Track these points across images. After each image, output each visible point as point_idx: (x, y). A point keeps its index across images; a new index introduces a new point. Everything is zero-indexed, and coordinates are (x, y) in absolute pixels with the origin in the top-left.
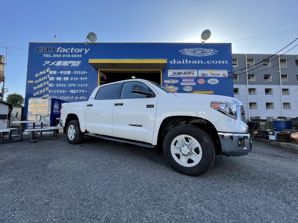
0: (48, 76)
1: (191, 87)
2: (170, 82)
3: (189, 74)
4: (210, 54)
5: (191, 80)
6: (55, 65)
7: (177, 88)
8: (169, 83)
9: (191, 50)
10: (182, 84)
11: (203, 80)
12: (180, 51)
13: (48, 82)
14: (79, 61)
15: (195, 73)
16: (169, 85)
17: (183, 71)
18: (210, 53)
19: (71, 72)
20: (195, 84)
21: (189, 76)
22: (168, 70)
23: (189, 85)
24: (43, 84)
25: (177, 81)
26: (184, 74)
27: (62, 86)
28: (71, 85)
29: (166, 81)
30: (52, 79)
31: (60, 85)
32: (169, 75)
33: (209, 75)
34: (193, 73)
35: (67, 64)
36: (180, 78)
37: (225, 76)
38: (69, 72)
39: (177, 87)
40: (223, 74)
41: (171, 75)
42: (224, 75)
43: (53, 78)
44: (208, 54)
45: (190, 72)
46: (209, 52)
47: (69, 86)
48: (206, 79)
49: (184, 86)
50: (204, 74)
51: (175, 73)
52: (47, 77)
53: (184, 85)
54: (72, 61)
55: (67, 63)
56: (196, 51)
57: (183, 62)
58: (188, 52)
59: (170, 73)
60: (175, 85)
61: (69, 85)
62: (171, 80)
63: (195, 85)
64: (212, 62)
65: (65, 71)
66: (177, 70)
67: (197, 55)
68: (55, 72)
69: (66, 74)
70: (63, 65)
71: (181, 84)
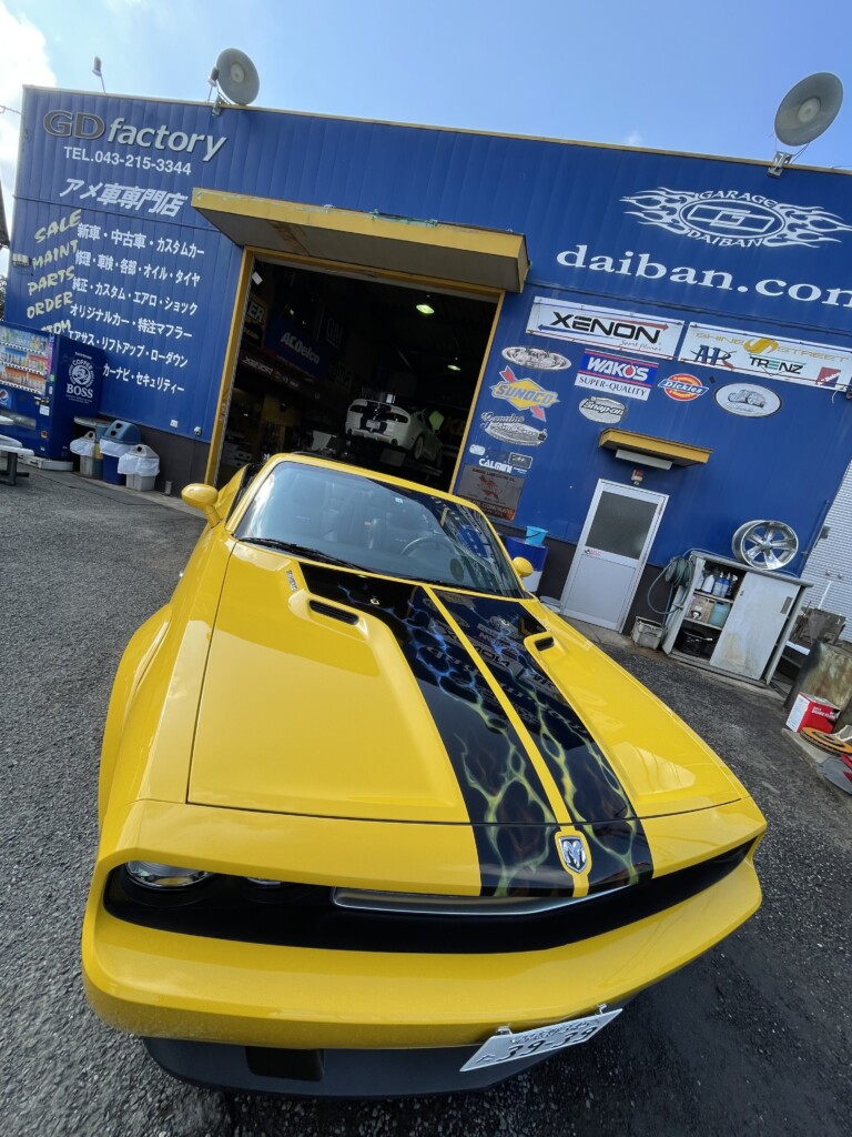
0: (74, 243)
1: (623, 408)
2: (528, 357)
3: (630, 337)
4: (793, 238)
5: (629, 371)
6: (99, 199)
7: (551, 398)
8: (521, 364)
9: (694, 199)
10: (582, 381)
11: (694, 381)
12: (628, 200)
13: (71, 272)
14: (178, 196)
15: (668, 339)
16: (521, 372)
17: (607, 315)
18: (800, 231)
19: (147, 242)
20: (643, 394)
21: (632, 346)
22: (537, 299)
23: (616, 392)
24: (55, 276)
25: (561, 359)
26: (608, 333)
27: (115, 294)
28: (141, 298)
29: (512, 350)
30: (84, 258)
31: (107, 291)
32: (532, 326)
33: (741, 362)
34: (658, 333)
35: (139, 200)
36: (581, 347)
37: (833, 383)
38: (140, 241)
39: (550, 393)
40: (825, 372)
41: (541, 327)
42: (828, 379)
43: (89, 254)
44: (783, 238)
45: (641, 329)
46: (792, 227)
47: (136, 301)
48: (716, 379)
49: (587, 393)
50: (711, 353)
51: (564, 321)
52: (71, 247)
53: (593, 387)
54: (154, 191)
55: (137, 197)
56: (719, 212)
57: (626, 264)
58: (672, 211)
59: (543, 315)
60: (546, 379)
61: (134, 296)
62: (535, 351)
63: (645, 398)
64: (786, 289)
65: (128, 235)
66: (579, 305)
67: (713, 238)
68: (95, 232)
69: (130, 245)
70: (122, 205)
71: (578, 383)
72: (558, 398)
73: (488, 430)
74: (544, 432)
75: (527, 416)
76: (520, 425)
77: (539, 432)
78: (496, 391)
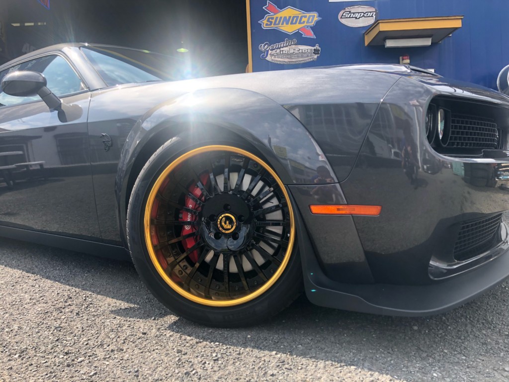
1: (374, 10)
49: (341, 6)
72: (319, 16)
73: (269, 58)
74: (317, 47)
75: (299, 38)
76: (294, 46)
77: (313, 48)
78: (264, 23)
